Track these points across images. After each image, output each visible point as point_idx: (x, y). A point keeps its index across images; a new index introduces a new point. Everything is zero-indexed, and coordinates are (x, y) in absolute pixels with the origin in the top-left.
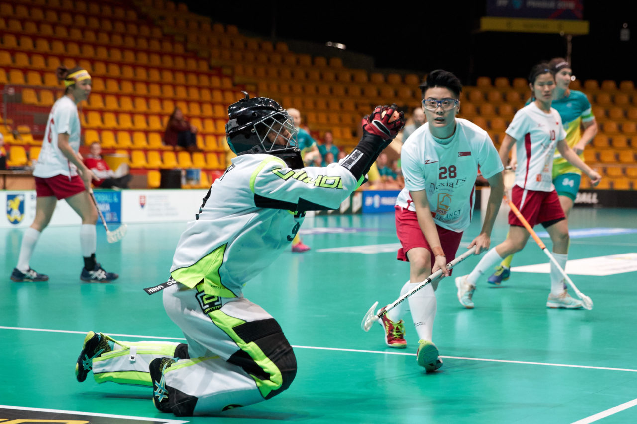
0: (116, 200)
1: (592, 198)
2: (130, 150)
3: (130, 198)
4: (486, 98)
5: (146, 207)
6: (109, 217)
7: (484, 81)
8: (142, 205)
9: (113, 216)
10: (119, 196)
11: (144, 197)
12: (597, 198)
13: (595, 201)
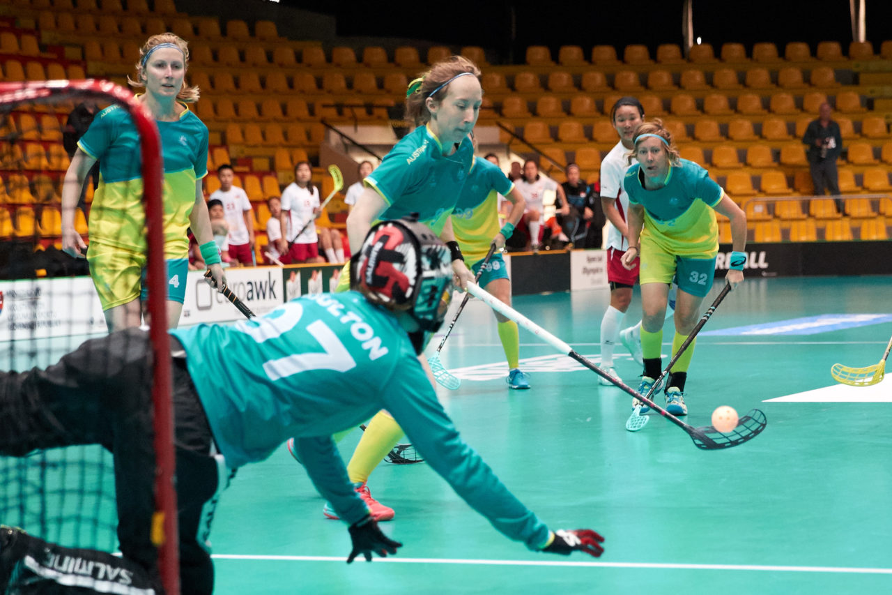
1: (757, 260)
4: (545, 85)
7: (538, 54)
12: (766, 260)
13: (763, 264)
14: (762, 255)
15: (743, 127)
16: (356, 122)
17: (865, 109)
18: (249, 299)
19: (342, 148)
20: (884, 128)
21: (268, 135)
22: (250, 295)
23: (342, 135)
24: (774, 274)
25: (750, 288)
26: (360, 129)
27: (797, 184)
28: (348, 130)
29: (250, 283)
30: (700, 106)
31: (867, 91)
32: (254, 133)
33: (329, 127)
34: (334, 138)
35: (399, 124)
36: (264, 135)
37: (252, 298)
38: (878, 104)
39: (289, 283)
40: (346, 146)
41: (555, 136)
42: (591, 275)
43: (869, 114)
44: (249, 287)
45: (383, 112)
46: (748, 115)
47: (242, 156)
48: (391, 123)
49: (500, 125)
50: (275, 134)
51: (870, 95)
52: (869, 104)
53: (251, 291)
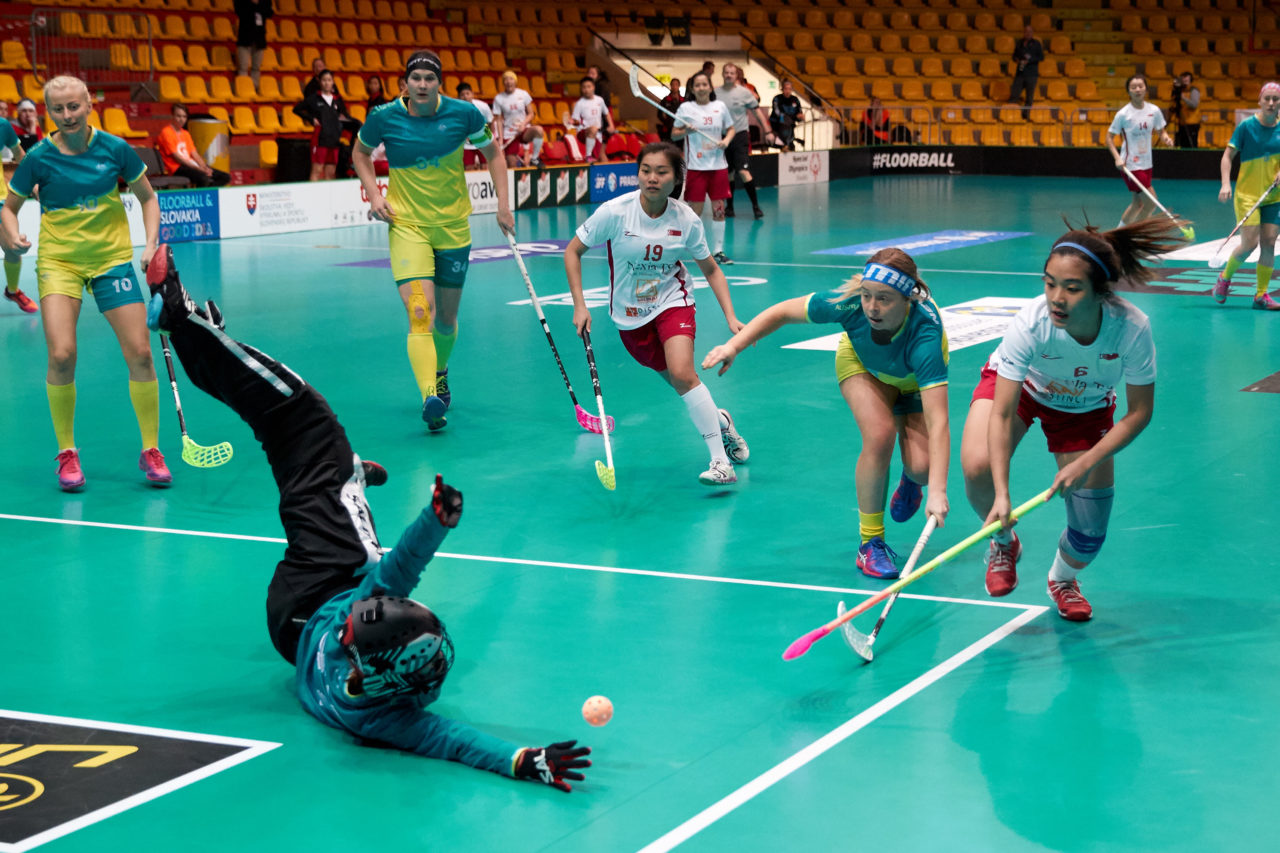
0: (209, 203)
1: (945, 160)
2: (230, 106)
3: (230, 198)
5: (258, 211)
6: (199, 231)
8: (252, 210)
9: (206, 228)
10: (215, 198)
11: (254, 196)
12: (953, 161)
13: (950, 164)
14: (950, 156)
15: (949, 42)
16: (618, 29)
17: (1054, 29)
18: (482, 197)
19: (604, 52)
20: (1069, 46)
21: (543, 39)
22: (484, 194)
23: (604, 41)
24: (959, 172)
25: (938, 184)
26: (621, 35)
27: (991, 93)
28: (610, 37)
29: (484, 183)
30: (915, 22)
31: (1058, 13)
32: (531, 37)
33: (594, 33)
34: (598, 43)
35: (654, 31)
36: (539, 38)
37: (486, 196)
38: (1066, 25)
39: (520, 184)
40: (607, 50)
41: (790, 44)
42: (797, 173)
43: (1059, 33)
44: (484, 187)
45: (641, 20)
46: (955, 31)
47: (519, 57)
48: (647, 30)
49: (741, 34)
50: (550, 37)
51: (1059, 17)
52: (1059, 25)
53: (486, 190)
